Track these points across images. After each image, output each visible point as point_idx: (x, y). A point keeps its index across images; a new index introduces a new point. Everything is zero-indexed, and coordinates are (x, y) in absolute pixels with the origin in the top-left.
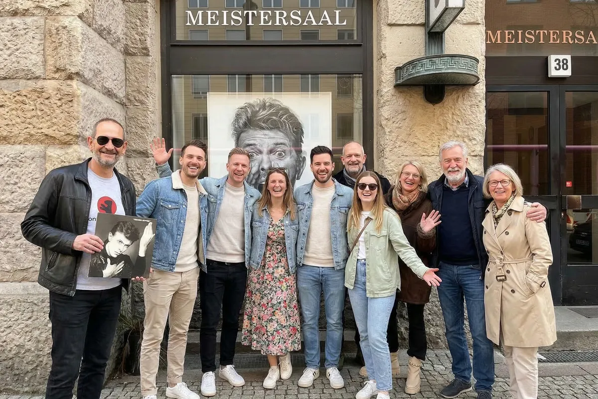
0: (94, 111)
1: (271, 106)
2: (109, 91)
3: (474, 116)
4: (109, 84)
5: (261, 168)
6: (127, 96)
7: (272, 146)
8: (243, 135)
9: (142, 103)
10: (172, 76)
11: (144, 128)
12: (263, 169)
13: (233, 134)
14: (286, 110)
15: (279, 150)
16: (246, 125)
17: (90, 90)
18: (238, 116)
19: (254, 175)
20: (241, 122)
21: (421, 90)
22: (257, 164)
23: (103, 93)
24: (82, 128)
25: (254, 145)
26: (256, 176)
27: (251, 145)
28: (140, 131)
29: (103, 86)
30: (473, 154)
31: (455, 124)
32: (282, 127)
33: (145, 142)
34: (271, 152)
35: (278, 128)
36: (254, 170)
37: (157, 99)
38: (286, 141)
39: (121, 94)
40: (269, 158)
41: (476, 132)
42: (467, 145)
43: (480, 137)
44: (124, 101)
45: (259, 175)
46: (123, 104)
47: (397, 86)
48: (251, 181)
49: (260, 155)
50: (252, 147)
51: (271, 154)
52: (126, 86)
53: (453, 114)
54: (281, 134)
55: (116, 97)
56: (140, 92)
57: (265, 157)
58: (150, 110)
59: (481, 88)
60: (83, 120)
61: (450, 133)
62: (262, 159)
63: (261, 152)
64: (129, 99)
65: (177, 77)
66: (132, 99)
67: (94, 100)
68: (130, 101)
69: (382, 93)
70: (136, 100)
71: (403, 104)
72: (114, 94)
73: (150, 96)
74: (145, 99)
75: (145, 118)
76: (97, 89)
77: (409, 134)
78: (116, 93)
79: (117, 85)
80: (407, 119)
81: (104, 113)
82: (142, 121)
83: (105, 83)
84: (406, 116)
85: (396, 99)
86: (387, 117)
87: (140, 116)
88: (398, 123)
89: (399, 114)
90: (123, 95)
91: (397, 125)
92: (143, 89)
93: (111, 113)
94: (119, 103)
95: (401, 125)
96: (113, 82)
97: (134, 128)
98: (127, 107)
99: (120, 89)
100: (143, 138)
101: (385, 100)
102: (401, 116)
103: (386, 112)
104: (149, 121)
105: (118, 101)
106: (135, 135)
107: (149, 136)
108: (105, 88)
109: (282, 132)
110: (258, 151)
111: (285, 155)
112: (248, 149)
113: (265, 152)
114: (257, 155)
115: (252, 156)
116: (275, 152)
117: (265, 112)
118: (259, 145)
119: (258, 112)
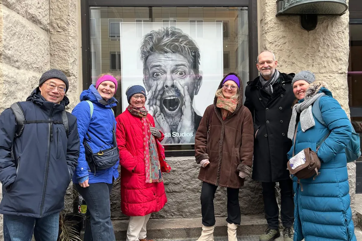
0: (17, 33)
1: (173, 34)
2: (33, 17)
3: (340, 41)
4: (32, 11)
5: (165, 85)
6: (51, 24)
7: (174, 67)
8: (150, 58)
9: (64, 29)
10: (91, 7)
11: (66, 51)
12: (167, 86)
13: (142, 57)
14: (185, 37)
15: (180, 70)
16: (152, 49)
17: (14, 14)
18: (146, 42)
19: (159, 91)
20: (149, 47)
21: (298, 18)
22: (162, 82)
23: (27, 19)
24: (4, 47)
25: (160, 66)
26: (161, 93)
27: (157, 66)
29: (26, 11)
30: (340, 72)
31: (326, 47)
32: (182, 51)
33: (67, 63)
34: (173, 72)
35: (179, 52)
36: (159, 87)
37: (77, 26)
38: (185, 62)
39: (45, 21)
40: (172, 77)
41: (342, 54)
42: (336, 64)
43: (345, 58)
44: (48, 28)
45: (164, 91)
46: (47, 31)
47: (279, 15)
48: (157, 97)
49: (164, 74)
50: (158, 68)
51: (174, 74)
52: (50, 14)
53: (324, 39)
54: (182, 57)
55: (40, 23)
56: (62, 20)
57: (168, 75)
58: (72, 35)
59: (345, 18)
60: (5, 40)
61: (322, 55)
62: (166, 78)
63: (165, 72)
64: (52, 26)
65: (93, 9)
66: (55, 25)
67: (17, 23)
68: (54, 28)
69: (266, 21)
70: (59, 27)
71: (284, 31)
72: (38, 20)
73: (71, 23)
74: (67, 26)
75: (66, 43)
76: (21, 13)
77: (289, 56)
78: (40, 20)
79: (41, 13)
80: (287, 43)
81: (28, 35)
82: (64, 45)
83: (28, 9)
84: (286, 40)
85: (278, 27)
86: (271, 41)
87: (63, 41)
88: (280, 46)
89: (281, 38)
90: (47, 22)
91: (279, 48)
92: (65, 18)
93: (35, 36)
94: (43, 29)
95: (282, 48)
96: (37, 9)
97: (57, 51)
98: (51, 33)
99: (44, 17)
100: (65, 60)
101: (269, 27)
102: (282, 41)
103: (269, 37)
104: (70, 45)
105: (42, 27)
106: (58, 57)
107: (70, 58)
108: (29, 14)
109: (182, 55)
110: (163, 72)
111: (185, 74)
112: (154, 69)
113: (169, 72)
114: (162, 74)
115: (158, 75)
116: (176, 72)
117: (168, 39)
118: (163, 66)
119: (162, 38)
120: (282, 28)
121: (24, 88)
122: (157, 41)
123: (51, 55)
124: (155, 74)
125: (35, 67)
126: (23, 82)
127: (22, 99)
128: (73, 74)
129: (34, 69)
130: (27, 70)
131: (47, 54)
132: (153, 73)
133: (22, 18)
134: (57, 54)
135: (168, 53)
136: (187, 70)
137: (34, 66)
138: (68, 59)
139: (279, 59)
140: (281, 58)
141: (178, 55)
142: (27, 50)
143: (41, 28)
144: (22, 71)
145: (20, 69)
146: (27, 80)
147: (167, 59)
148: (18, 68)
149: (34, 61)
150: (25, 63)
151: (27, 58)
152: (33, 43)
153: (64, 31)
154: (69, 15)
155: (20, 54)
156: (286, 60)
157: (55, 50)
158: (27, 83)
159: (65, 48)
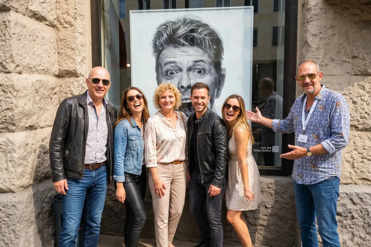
1: (192, 22)
2: (35, 14)
4: (34, 8)
5: (180, 86)
6: (58, 19)
7: (192, 64)
8: (163, 53)
11: (73, 49)
12: (182, 87)
13: (154, 52)
15: (198, 67)
18: (159, 35)
22: (177, 82)
23: (29, 16)
25: (174, 62)
27: (171, 62)
28: (69, 52)
29: (27, 9)
32: (201, 43)
33: (75, 62)
34: (191, 69)
35: (197, 44)
37: (86, 20)
38: (206, 58)
39: (51, 16)
40: (188, 76)
44: (55, 23)
46: (54, 27)
49: (180, 73)
50: (173, 65)
51: (191, 72)
52: (56, 9)
54: (201, 51)
55: (45, 20)
56: (68, 14)
57: (184, 74)
58: (79, 31)
62: (182, 76)
63: (181, 70)
64: (59, 21)
66: (62, 21)
68: (61, 24)
69: (309, 6)
70: (66, 22)
71: (334, 18)
72: (42, 17)
73: (78, 18)
74: (74, 21)
75: (74, 40)
76: (21, 12)
77: (339, 52)
78: (45, 16)
79: (46, 8)
80: (336, 35)
81: (30, 36)
82: (71, 42)
83: (29, 6)
84: (336, 31)
85: (325, 13)
86: (314, 33)
87: (70, 37)
88: (327, 39)
89: (329, 28)
90: (53, 17)
91: (326, 41)
92: (72, 12)
93: (39, 35)
94: (49, 26)
95: (330, 41)
96: (41, 5)
97: (64, 49)
98: (58, 29)
99: (50, 12)
100: (73, 59)
101: (312, 15)
102: (330, 32)
103: (312, 28)
104: (78, 43)
105: (48, 23)
106: (65, 56)
107: (78, 56)
108: (31, 11)
109: (201, 48)
110: (178, 69)
111: (205, 72)
112: (168, 67)
113: (185, 70)
114: (177, 72)
115: (172, 73)
116: (194, 70)
117: (186, 29)
118: (179, 63)
119: (178, 28)
120: (331, 15)
121: (26, 95)
122: (171, 32)
123: (59, 53)
124: (169, 72)
125: (40, 69)
126: (25, 88)
127: (24, 107)
128: (81, 74)
129: (38, 72)
130: (30, 74)
131: (55, 53)
132: (167, 72)
133: (22, 17)
134: (65, 52)
135: (185, 47)
136: (207, 67)
137: (38, 69)
138: (75, 57)
139: (324, 56)
140: (328, 54)
141: (196, 48)
142: (29, 52)
143: (47, 25)
144: (24, 76)
145: (22, 74)
146: (31, 85)
147: (183, 54)
148: (20, 73)
149: (38, 63)
150: (28, 67)
151: (29, 61)
152: (37, 43)
153: (71, 26)
154: (76, 9)
155: (21, 58)
156: (334, 57)
158: (30, 88)
159: (73, 46)
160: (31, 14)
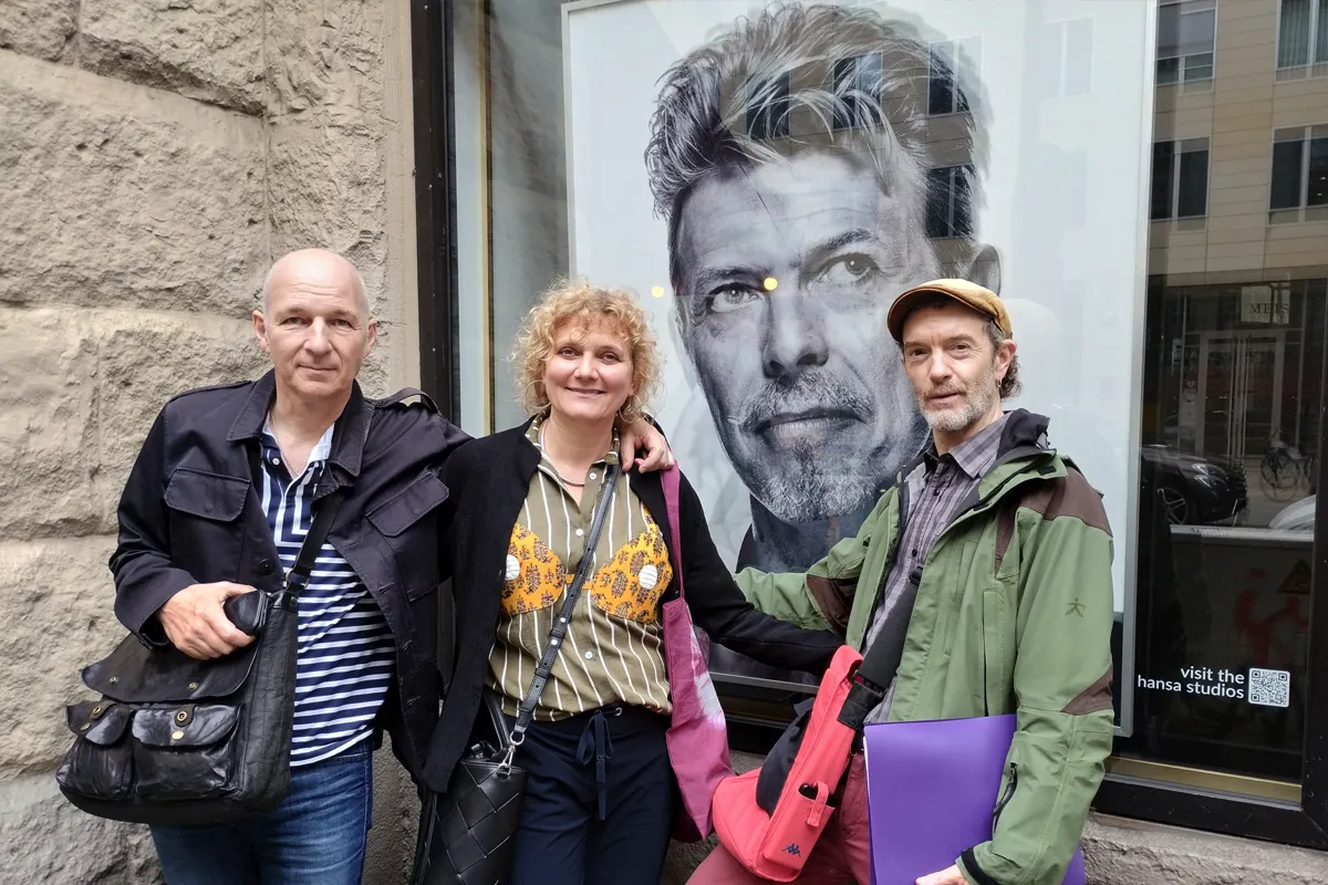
2: (124, 57)
4: (116, 28)
6: (270, 76)
9: (313, 98)
11: (318, 201)
23: (88, 67)
29: (69, 33)
39: (230, 66)
44: (259, 96)
46: (258, 111)
55: (193, 81)
58: (338, 120)
64: (274, 87)
66: (285, 85)
70: (294, 88)
72: (168, 67)
73: (339, 61)
74: (319, 77)
75: (319, 159)
76: (29, 46)
78: (184, 64)
79: (192, 29)
81: (81, 147)
82: (311, 170)
83: (83, 21)
87: (307, 151)
90: (243, 70)
92: (312, 36)
93: (143, 146)
94: (225, 108)
96: (161, 16)
97: (289, 205)
98: (272, 120)
99: (220, 48)
104: (332, 171)
105: (208, 96)
106: (293, 232)
107: (337, 232)
108: (94, 43)
123: (273, 222)
125: (148, 289)
129: (140, 298)
131: (251, 222)
133: (41, 69)
134: (292, 217)
137: (141, 283)
138: (325, 235)
142: (74, 213)
143: (209, 103)
144: (41, 313)
145: (27, 304)
146: (73, 352)
148: (14, 302)
149: (135, 262)
150: (64, 278)
151: (73, 252)
152: (131, 177)
153: (311, 103)
154: (326, 23)
157: (282, 201)
158: (65, 366)
159: (316, 187)
160: (95, 58)
